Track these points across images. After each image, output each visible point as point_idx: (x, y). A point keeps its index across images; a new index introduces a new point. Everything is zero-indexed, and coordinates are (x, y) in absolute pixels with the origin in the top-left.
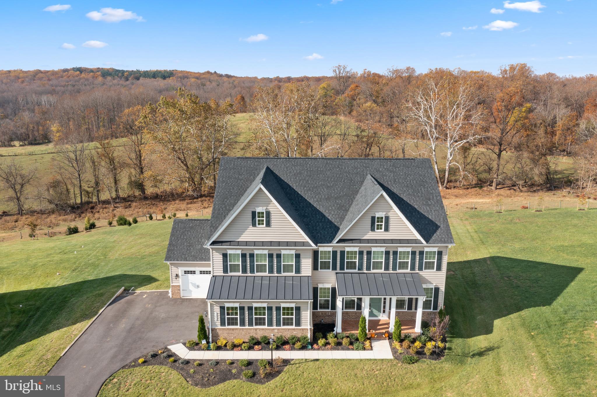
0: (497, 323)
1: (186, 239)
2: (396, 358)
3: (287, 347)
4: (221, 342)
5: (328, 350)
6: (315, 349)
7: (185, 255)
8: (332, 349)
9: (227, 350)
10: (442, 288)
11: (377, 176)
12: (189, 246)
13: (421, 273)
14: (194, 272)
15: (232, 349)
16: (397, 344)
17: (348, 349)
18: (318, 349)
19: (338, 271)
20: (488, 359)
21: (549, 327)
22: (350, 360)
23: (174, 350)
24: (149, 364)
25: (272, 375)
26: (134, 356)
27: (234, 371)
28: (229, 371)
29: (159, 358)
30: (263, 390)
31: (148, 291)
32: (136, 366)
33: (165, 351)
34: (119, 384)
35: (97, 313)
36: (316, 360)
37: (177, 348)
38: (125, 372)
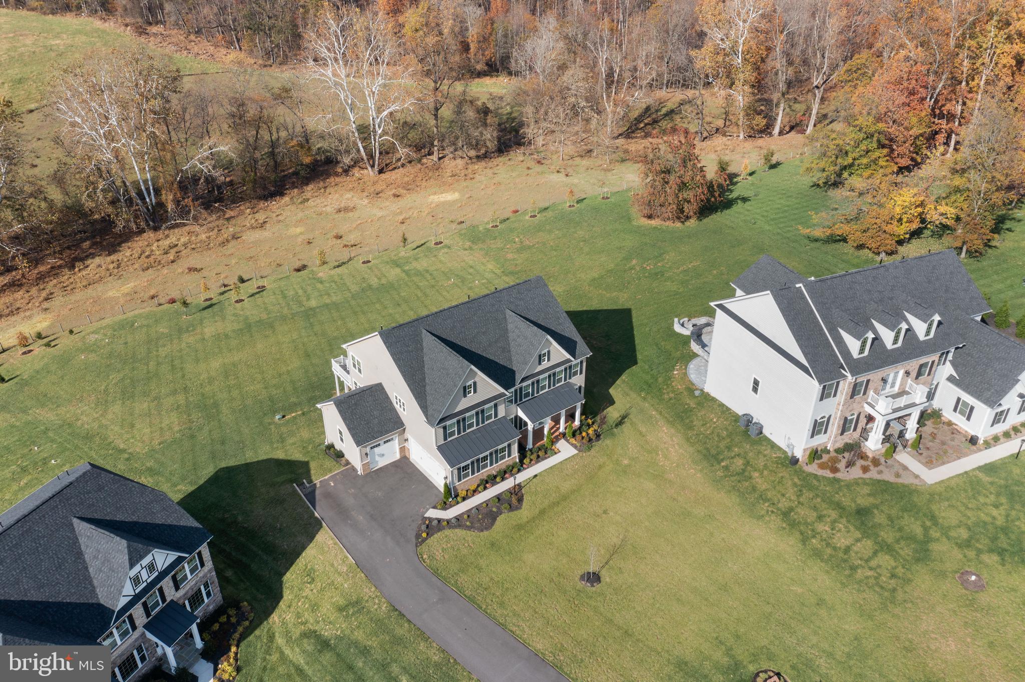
0: (612, 391)
1: (360, 418)
2: (579, 451)
3: (507, 475)
4: (463, 493)
5: (534, 465)
6: (526, 469)
7: (370, 433)
8: (537, 462)
9: (470, 497)
10: (583, 386)
11: (513, 308)
12: (368, 423)
13: (570, 381)
14: (379, 445)
15: (473, 495)
16: (573, 441)
17: (546, 458)
18: (528, 468)
19: (519, 403)
20: (626, 427)
21: (650, 386)
22: (555, 466)
23: (434, 516)
24: (432, 535)
25: (520, 500)
26: (412, 535)
27: (494, 509)
28: (491, 511)
29: (433, 527)
30: (525, 513)
31: (326, 477)
32: (425, 540)
33: (431, 519)
34: (432, 557)
35: (316, 518)
36: (536, 476)
37: (433, 513)
38: (424, 548)
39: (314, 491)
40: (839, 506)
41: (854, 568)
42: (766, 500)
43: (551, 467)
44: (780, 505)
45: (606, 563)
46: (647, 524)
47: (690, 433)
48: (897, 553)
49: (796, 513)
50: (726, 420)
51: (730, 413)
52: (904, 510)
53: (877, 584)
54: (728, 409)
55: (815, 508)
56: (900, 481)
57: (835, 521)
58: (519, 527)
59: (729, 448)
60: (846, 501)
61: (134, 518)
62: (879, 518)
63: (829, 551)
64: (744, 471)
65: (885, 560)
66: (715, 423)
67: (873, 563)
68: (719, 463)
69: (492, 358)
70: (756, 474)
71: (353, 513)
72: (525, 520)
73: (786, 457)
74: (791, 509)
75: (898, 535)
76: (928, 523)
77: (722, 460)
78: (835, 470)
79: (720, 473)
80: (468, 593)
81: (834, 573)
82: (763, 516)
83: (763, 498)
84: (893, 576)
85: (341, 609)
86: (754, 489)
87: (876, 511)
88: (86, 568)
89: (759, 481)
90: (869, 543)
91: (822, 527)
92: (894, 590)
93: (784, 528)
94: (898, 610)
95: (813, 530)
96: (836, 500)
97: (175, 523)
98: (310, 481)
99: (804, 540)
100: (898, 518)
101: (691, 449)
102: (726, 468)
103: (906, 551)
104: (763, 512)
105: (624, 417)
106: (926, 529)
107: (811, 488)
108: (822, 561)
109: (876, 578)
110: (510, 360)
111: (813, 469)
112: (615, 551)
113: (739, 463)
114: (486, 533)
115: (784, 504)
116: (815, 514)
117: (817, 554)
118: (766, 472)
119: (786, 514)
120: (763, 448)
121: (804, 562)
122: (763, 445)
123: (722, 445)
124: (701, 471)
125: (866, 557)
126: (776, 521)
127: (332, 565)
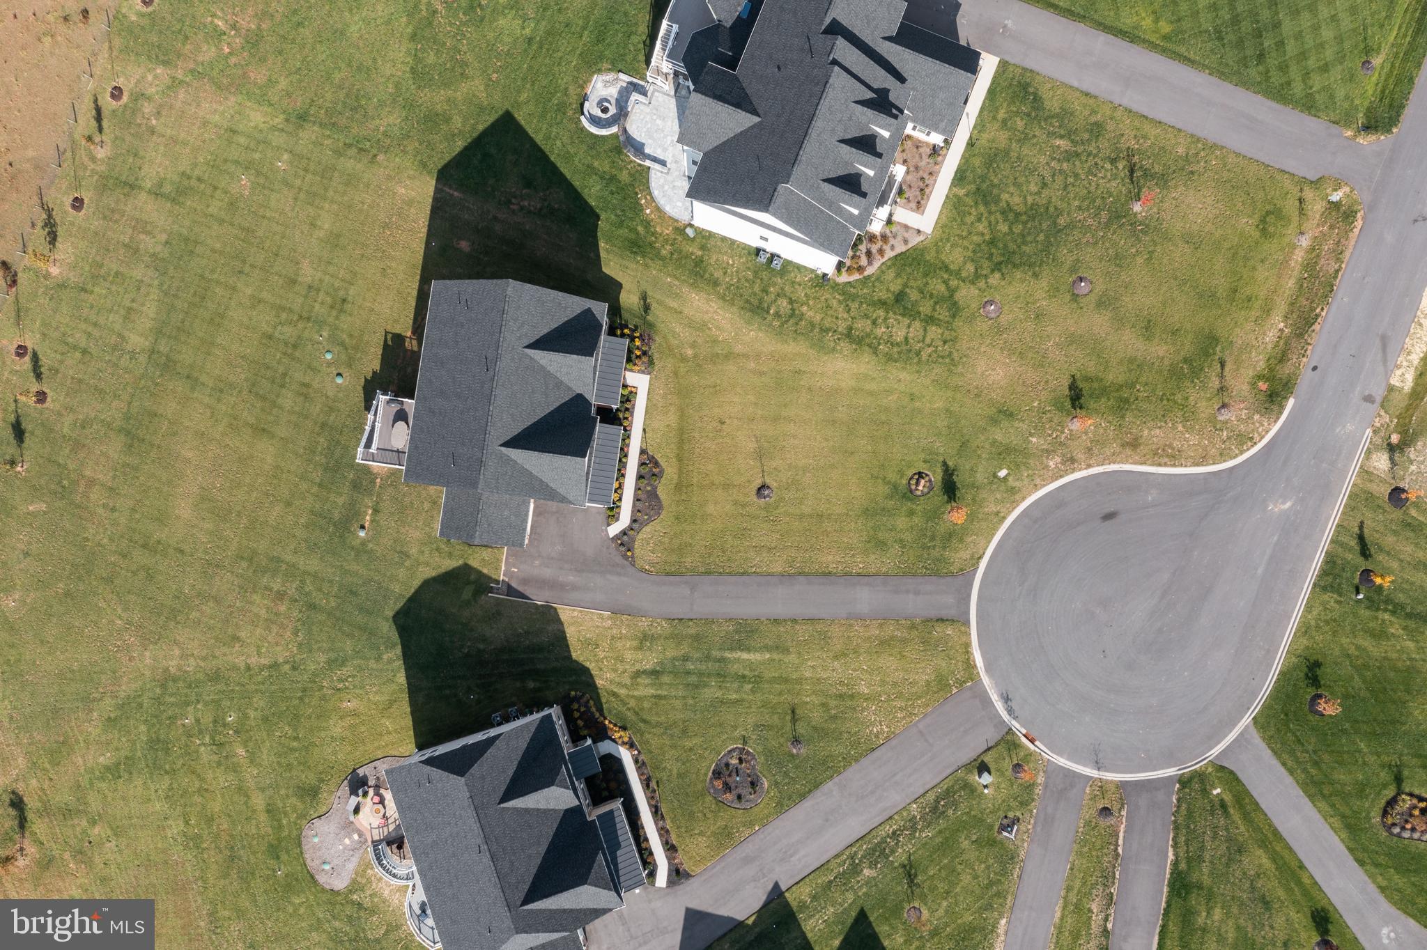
2: (650, 372)
3: (626, 450)
4: (615, 496)
5: (632, 420)
6: (631, 431)
8: (632, 416)
15: (622, 490)
16: (635, 367)
17: (634, 405)
18: (631, 428)
20: (656, 310)
23: (617, 531)
24: (633, 547)
25: (657, 464)
26: (619, 559)
27: (649, 488)
28: (648, 491)
29: (624, 541)
30: (670, 471)
31: (503, 568)
32: (633, 557)
33: (617, 537)
34: (650, 564)
35: (542, 606)
36: (644, 430)
37: (614, 530)
38: (639, 563)
39: (509, 586)
40: (883, 303)
41: (918, 353)
42: (827, 330)
43: (646, 412)
44: (840, 329)
45: (763, 471)
46: (760, 412)
47: (721, 289)
48: (939, 320)
49: (857, 329)
50: (740, 257)
51: (738, 246)
52: (926, 275)
53: (938, 356)
54: (733, 242)
55: (866, 316)
56: (910, 246)
57: (886, 319)
58: (679, 487)
59: (765, 291)
60: (884, 295)
61: (516, 763)
62: (914, 295)
63: (896, 349)
64: (793, 310)
65: (934, 332)
66: (732, 265)
67: (928, 341)
68: (768, 312)
69: (558, 404)
70: (805, 308)
71: (561, 579)
72: (676, 477)
73: (817, 276)
74: (850, 329)
75: (932, 302)
76: (946, 276)
77: (769, 308)
78: (860, 269)
79: (777, 323)
80: (702, 569)
81: (908, 366)
82: (834, 348)
83: (824, 330)
84: (945, 342)
85: (640, 648)
86: (812, 325)
87: (908, 290)
88: (538, 810)
89: (811, 313)
90: (917, 324)
91: (880, 331)
92: (951, 353)
93: (856, 350)
94: (960, 369)
95: (875, 338)
96: (876, 298)
97: (531, 735)
98: (497, 582)
99: (875, 351)
100: (925, 286)
101: (734, 309)
102: (777, 315)
103: (943, 313)
104: (832, 344)
105: (644, 297)
106: (946, 282)
107: (854, 297)
108: (896, 361)
109: (936, 351)
110: (570, 389)
111: (844, 278)
112: (760, 455)
113: (783, 303)
114: (664, 513)
115: (842, 327)
116: (869, 322)
117: (890, 358)
118: (811, 303)
119: (849, 334)
120: (792, 275)
121: (884, 370)
122: (790, 272)
123: (757, 288)
124: (760, 329)
125: (921, 338)
126: (844, 345)
127: (598, 627)
